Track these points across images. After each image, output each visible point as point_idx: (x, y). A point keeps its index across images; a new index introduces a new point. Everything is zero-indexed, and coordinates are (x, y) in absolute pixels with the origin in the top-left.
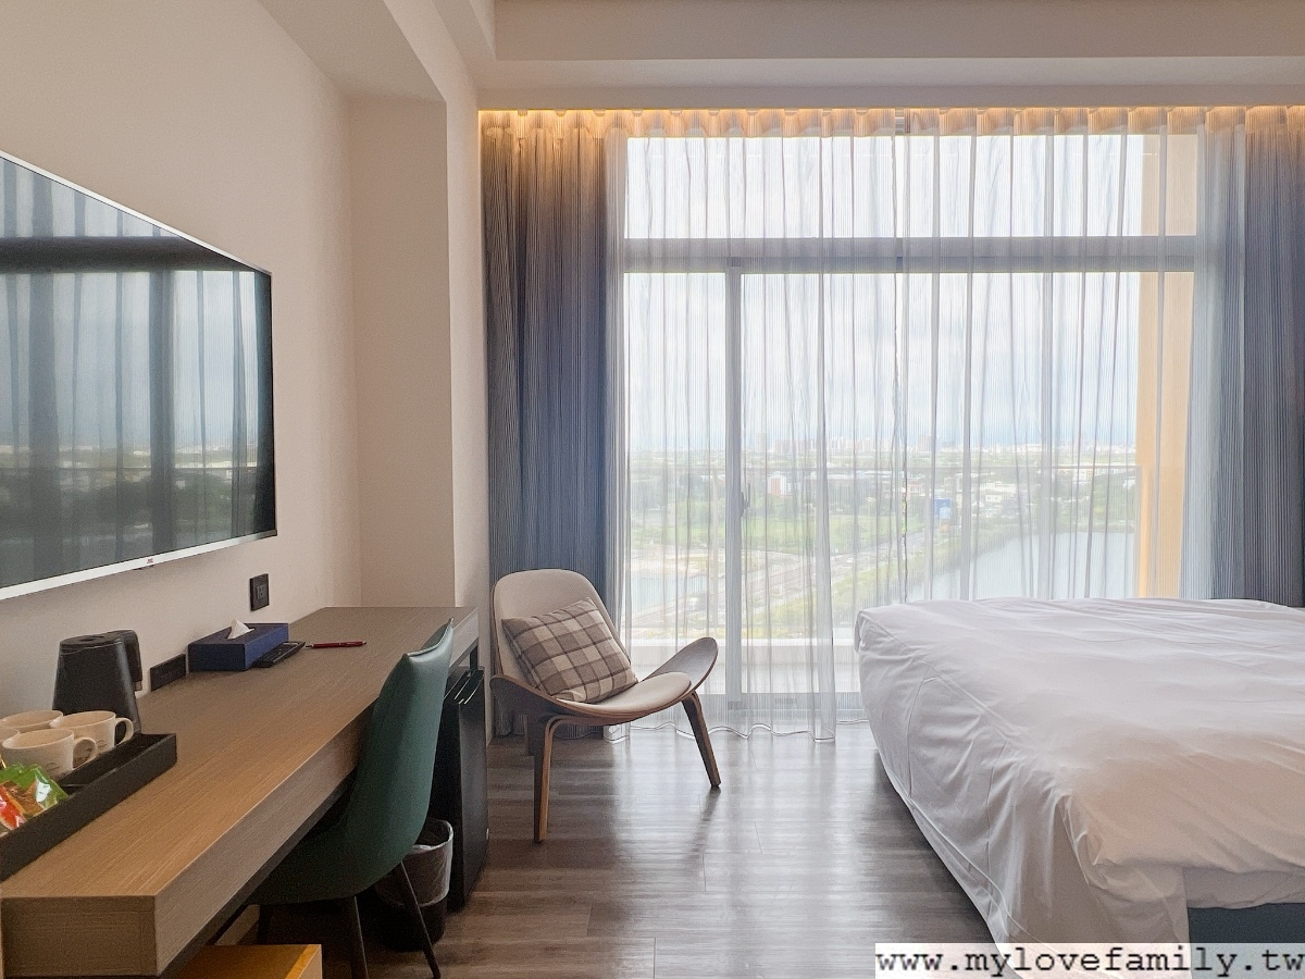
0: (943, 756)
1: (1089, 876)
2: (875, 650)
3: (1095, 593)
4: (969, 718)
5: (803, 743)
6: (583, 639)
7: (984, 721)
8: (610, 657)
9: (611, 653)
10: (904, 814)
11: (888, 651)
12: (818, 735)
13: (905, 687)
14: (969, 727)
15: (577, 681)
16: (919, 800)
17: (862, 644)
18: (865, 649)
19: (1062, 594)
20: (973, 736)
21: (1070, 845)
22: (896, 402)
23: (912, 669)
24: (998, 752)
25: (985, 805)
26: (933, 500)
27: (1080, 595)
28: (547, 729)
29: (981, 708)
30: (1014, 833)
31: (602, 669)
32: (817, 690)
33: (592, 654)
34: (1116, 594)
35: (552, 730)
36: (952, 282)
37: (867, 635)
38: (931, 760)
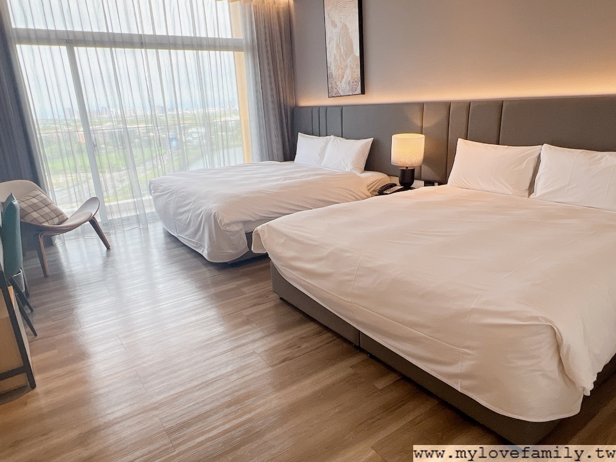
0: (184, 216)
1: (222, 228)
2: (157, 192)
3: (227, 165)
4: (190, 203)
5: (136, 231)
6: (41, 205)
7: (194, 201)
8: (55, 210)
9: (54, 208)
10: (176, 240)
11: (162, 191)
12: (141, 227)
13: (170, 200)
14: (190, 206)
15: (45, 220)
16: (180, 233)
17: (152, 192)
18: (154, 193)
19: (217, 166)
20: (192, 207)
21: (217, 223)
22: (150, 102)
23: (171, 194)
24: (199, 208)
25: (198, 223)
26: (169, 138)
27: (222, 165)
28: (40, 237)
29: (193, 199)
30: (205, 227)
31: (53, 215)
32: (138, 214)
33: (46, 210)
34: (233, 164)
35: (42, 237)
36: (163, 53)
37: (153, 188)
38: (181, 219)
